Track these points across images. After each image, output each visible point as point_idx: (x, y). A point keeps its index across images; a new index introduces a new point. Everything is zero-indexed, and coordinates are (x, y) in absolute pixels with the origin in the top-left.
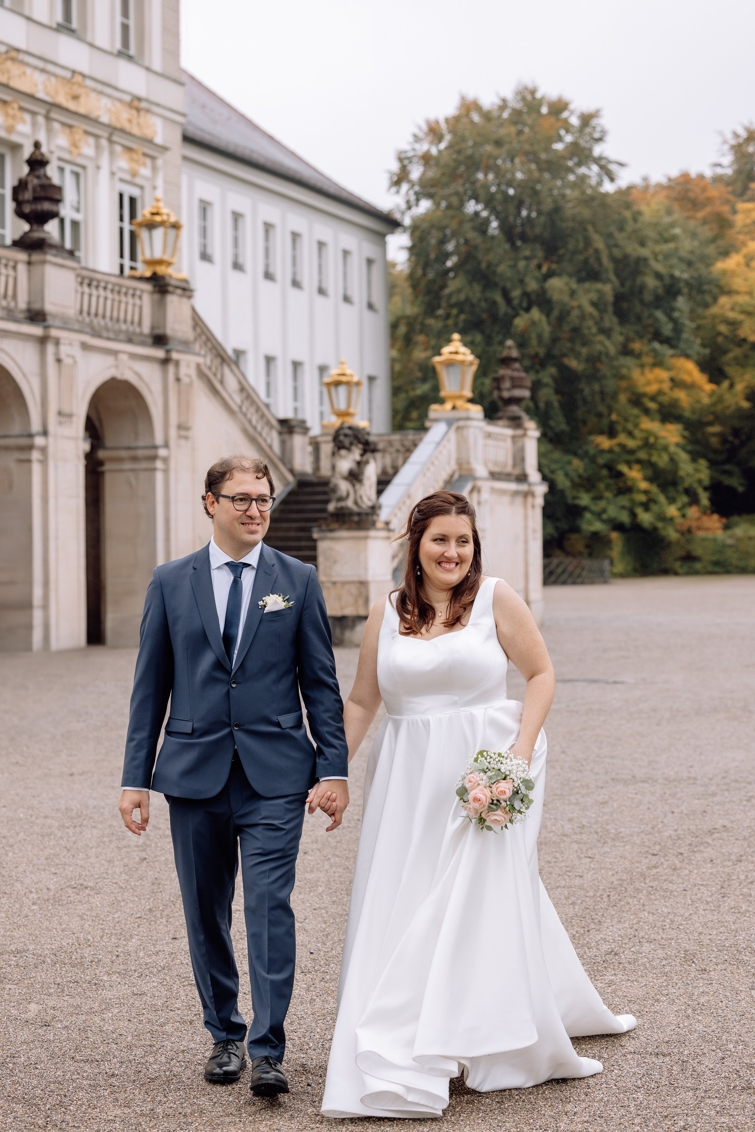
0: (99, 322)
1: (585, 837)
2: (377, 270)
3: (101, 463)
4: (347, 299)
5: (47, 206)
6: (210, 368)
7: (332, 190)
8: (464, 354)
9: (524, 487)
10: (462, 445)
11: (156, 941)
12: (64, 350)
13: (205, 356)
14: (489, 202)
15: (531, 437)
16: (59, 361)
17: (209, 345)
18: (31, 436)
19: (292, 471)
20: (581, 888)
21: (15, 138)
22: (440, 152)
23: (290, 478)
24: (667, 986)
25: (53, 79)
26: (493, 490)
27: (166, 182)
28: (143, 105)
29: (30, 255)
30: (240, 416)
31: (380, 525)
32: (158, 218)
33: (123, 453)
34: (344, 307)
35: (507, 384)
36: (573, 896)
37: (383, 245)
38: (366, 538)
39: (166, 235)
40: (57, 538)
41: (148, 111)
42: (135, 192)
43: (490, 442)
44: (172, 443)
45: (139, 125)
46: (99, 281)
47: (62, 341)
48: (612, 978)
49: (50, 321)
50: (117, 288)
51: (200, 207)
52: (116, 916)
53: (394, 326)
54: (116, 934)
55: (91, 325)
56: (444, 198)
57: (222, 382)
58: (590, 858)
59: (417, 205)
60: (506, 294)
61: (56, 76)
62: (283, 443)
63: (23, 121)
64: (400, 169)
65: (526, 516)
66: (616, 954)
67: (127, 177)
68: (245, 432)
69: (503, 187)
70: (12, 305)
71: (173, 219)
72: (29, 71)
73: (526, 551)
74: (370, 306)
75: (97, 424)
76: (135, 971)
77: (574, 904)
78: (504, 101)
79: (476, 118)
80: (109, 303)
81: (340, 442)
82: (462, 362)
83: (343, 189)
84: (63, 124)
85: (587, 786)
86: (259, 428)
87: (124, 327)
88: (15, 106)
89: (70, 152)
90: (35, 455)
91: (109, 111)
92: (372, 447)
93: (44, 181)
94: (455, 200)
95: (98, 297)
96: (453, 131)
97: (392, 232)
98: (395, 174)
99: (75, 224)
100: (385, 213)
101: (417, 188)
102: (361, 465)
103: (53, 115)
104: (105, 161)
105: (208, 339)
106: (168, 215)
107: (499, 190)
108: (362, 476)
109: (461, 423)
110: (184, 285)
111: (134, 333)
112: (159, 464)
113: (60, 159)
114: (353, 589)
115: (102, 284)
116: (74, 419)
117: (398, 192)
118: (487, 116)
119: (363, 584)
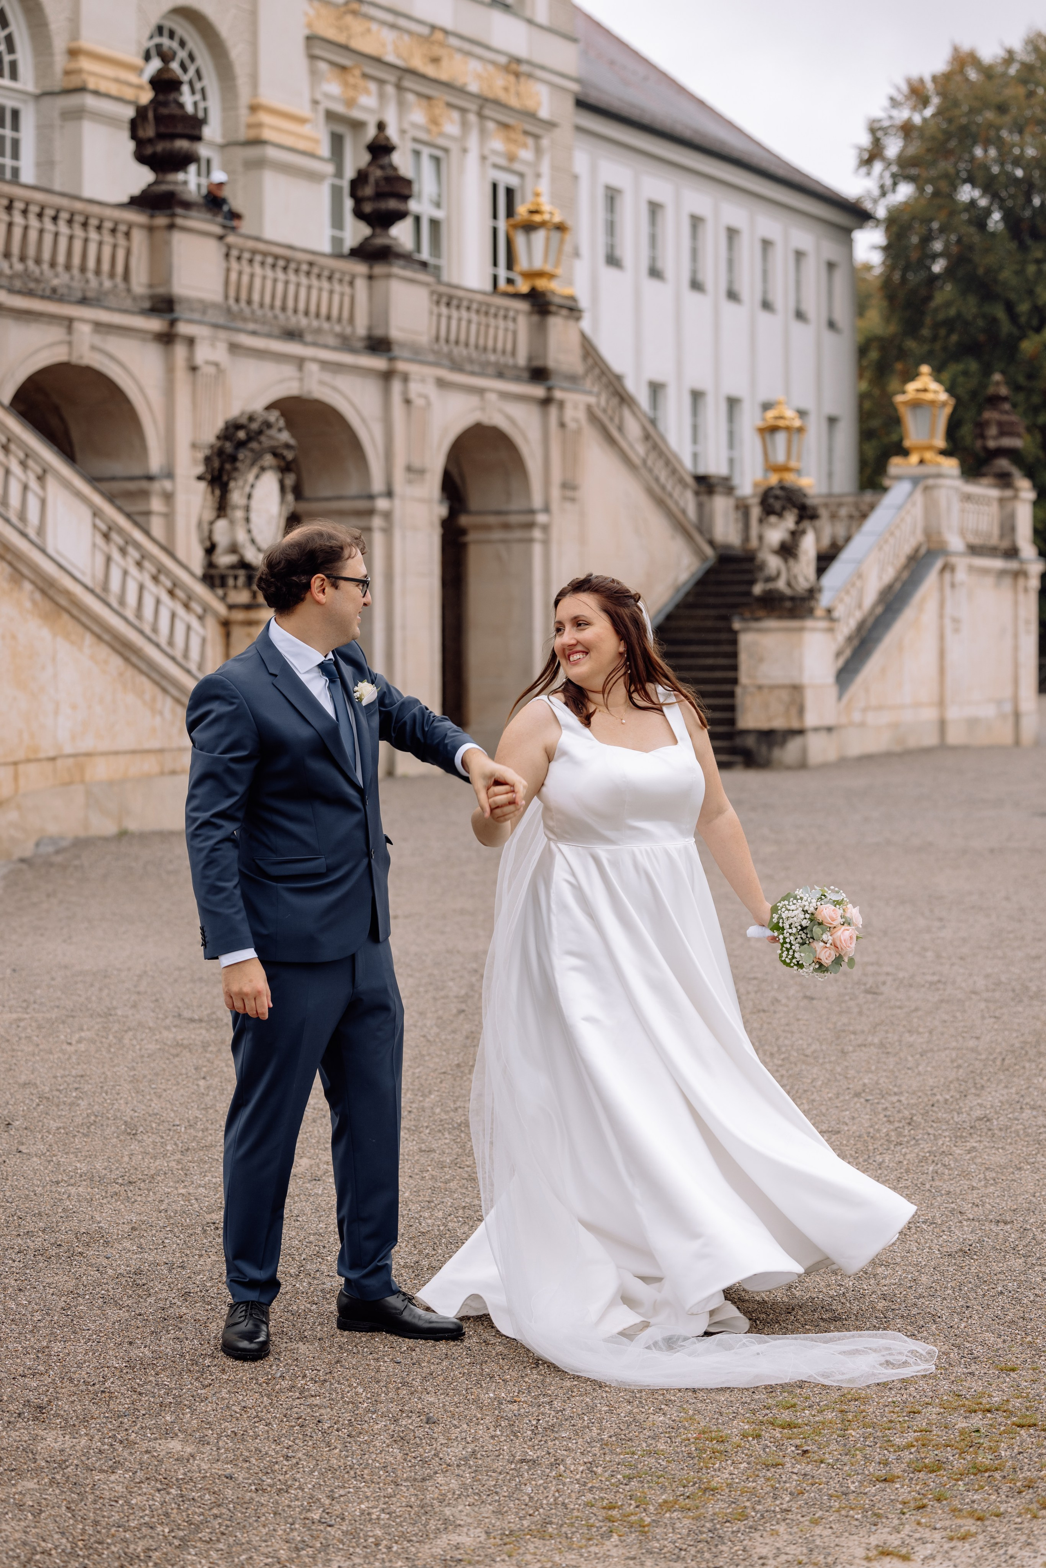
0: (460, 352)
1: (997, 995)
2: (840, 278)
3: (463, 532)
4: (800, 315)
5: (393, 204)
6: (605, 411)
7: (781, 172)
8: (935, 392)
9: (1013, 565)
10: (930, 509)
11: (458, 1097)
12: (414, 388)
13: (598, 395)
14: (989, 186)
15: (1024, 500)
16: (408, 402)
17: (604, 380)
18: (371, 497)
19: (711, 543)
20: (974, 1050)
21: (356, 114)
22: (925, 120)
23: (709, 551)
24: (1036, 1154)
25: (406, 37)
26: (971, 569)
27: (554, 168)
28: (524, 68)
29: (371, 267)
30: (644, 471)
31: (819, 612)
32: (537, 218)
33: (491, 520)
34: (797, 327)
35: (993, 431)
36: (961, 1058)
37: (849, 243)
38: (802, 629)
39: (548, 240)
40: (404, 627)
41: (530, 76)
42: (513, 181)
43: (969, 506)
44: (555, 506)
45: (518, 94)
46: (460, 299)
47: (412, 376)
48: (975, 1145)
49: (396, 351)
50: (484, 309)
51: (606, 196)
52: (417, 1070)
53: (862, 351)
54: (413, 1090)
55: (450, 356)
56: (930, 181)
57: (620, 429)
58: (995, 1017)
59: (894, 190)
60: (1010, 308)
61: (410, 33)
62: (700, 506)
63: (367, 92)
64: (872, 143)
65: (1016, 603)
66: (988, 1120)
67: (502, 162)
68: (650, 492)
69: (1009, 167)
70: (348, 330)
71: (557, 219)
72: (374, 27)
73: (1016, 648)
74: (832, 325)
75: (458, 480)
76: (427, 1127)
77: (959, 1067)
78: (1010, 52)
79: (973, 75)
80: (473, 328)
81: (770, 506)
82: (932, 403)
83: (797, 171)
84: (419, 95)
85: (1023, 938)
86: (669, 487)
87: (492, 358)
88: (357, 72)
89: (428, 131)
90: (377, 522)
91: (479, 77)
92: (809, 513)
93: (390, 172)
94: (944, 185)
95: (460, 320)
96: (943, 93)
97: (860, 227)
98: (865, 150)
99: (435, 224)
100: (853, 201)
101: (894, 169)
102: (796, 535)
103: (407, 83)
104: (473, 142)
105: (603, 373)
106: (551, 213)
107: (1003, 171)
108: (796, 549)
109: (930, 482)
110: (569, 303)
111: (506, 366)
112: (537, 534)
113: (415, 140)
114: (785, 695)
115: (465, 303)
116: (428, 476)
117: (869, 174)
118: (988, 72)
119: (797, 689)
